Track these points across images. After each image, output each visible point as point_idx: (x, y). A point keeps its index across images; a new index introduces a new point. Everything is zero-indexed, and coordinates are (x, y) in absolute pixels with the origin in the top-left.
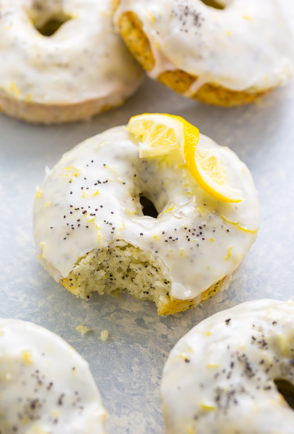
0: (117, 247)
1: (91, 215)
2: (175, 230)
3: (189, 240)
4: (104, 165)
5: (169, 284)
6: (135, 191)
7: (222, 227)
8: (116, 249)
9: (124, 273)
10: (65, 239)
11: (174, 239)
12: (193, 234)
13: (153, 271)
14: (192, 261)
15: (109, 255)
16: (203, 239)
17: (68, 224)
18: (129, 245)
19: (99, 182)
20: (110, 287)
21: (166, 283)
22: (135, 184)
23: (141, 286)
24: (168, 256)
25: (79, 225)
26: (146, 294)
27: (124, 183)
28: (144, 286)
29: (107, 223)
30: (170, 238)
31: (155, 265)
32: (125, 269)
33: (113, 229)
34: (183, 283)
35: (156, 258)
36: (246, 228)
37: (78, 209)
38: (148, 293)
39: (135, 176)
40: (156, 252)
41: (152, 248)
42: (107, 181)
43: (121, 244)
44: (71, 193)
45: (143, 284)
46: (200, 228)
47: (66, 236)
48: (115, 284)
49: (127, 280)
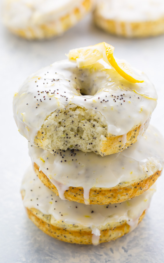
0: (70, 109)
1: (52, 93)
2: (106, 96)
3: (115, 101)
4: (56, 73)
5: (106, 128)
6: (76, 86)
7: (135, 96)
8: (70, 110)
9: (75, 133)
10: (37, 108)
11: (106, 101)
12: (118, 99)
13: (95, 123)
14: (119, 113)
15: (65, 115)
16: (124, 101)
17: (37, 100)
18: (78, 107)
19: (54, 80)
20: (67, 145)
21: (104, 127)
22: (76, 83)
23: (87, 139)
24: (103, 110)
25: (45, 99)
26: (91, 145)
27: (69, 81)
28: (89, 139)
29: (63, 96)
30: (104, 100)
31: (95, 118)
32: (76, 129)
33: (67, 98)
34: (115, 125)
35: (96, 112)
36: (150, 97)
37: (43, 92)
38: (92, 144)
39: (76, 78)
40: (96, 108)
41: (93, 107)
42: (59, 80)
43: (73, 106)
44: (37, 86)
45: (88, 137)
46: (122, 96)
47: (37, 106)
48: (70, 142)
49: (78, 137)
